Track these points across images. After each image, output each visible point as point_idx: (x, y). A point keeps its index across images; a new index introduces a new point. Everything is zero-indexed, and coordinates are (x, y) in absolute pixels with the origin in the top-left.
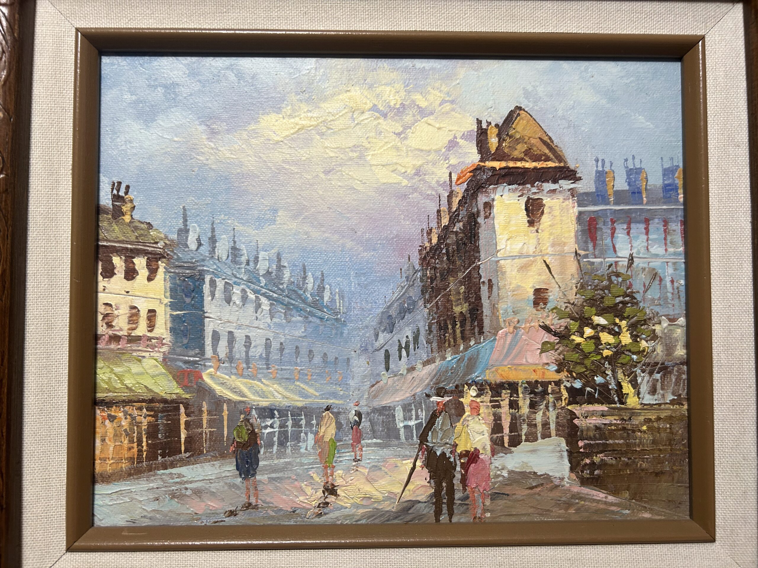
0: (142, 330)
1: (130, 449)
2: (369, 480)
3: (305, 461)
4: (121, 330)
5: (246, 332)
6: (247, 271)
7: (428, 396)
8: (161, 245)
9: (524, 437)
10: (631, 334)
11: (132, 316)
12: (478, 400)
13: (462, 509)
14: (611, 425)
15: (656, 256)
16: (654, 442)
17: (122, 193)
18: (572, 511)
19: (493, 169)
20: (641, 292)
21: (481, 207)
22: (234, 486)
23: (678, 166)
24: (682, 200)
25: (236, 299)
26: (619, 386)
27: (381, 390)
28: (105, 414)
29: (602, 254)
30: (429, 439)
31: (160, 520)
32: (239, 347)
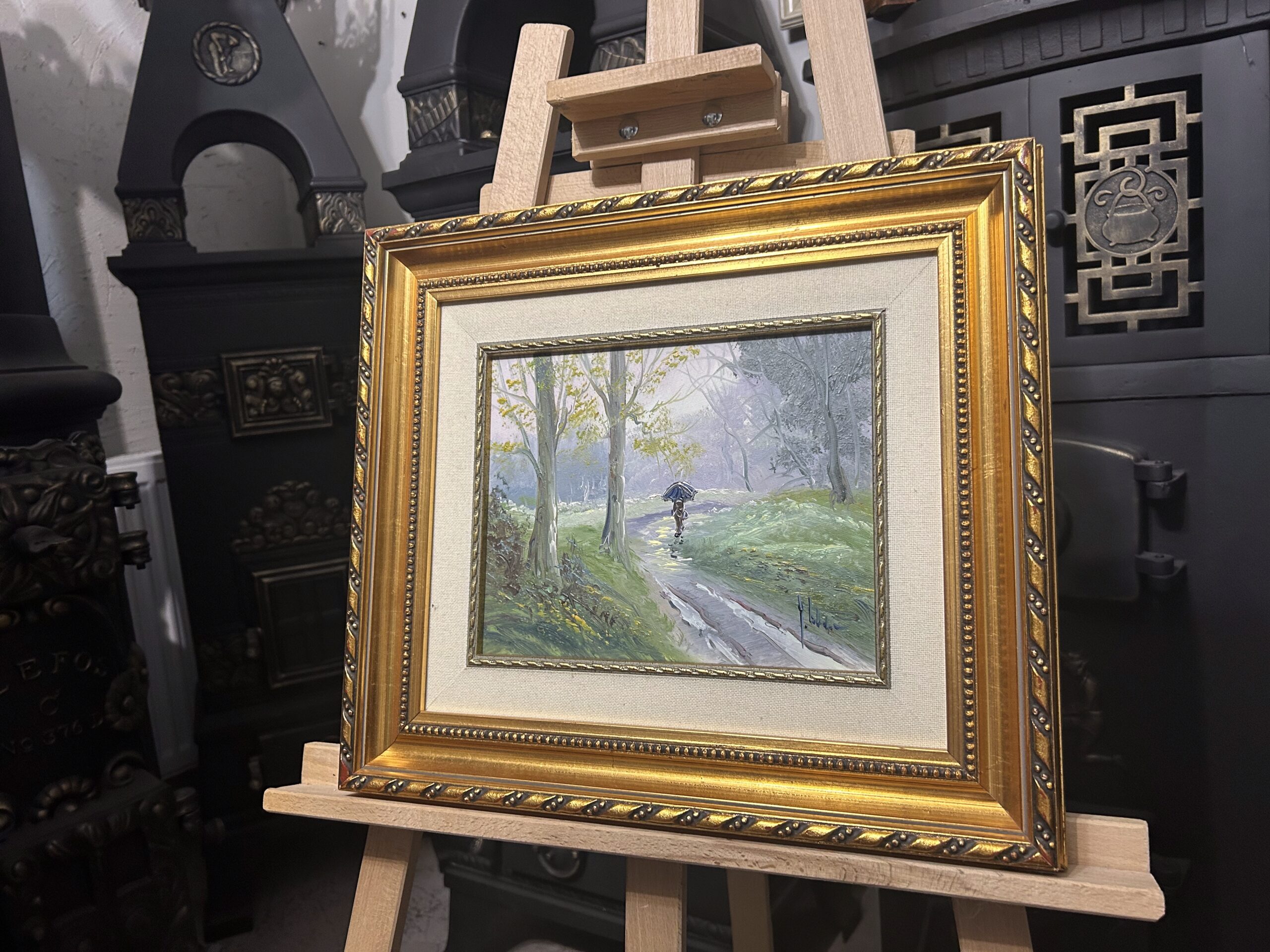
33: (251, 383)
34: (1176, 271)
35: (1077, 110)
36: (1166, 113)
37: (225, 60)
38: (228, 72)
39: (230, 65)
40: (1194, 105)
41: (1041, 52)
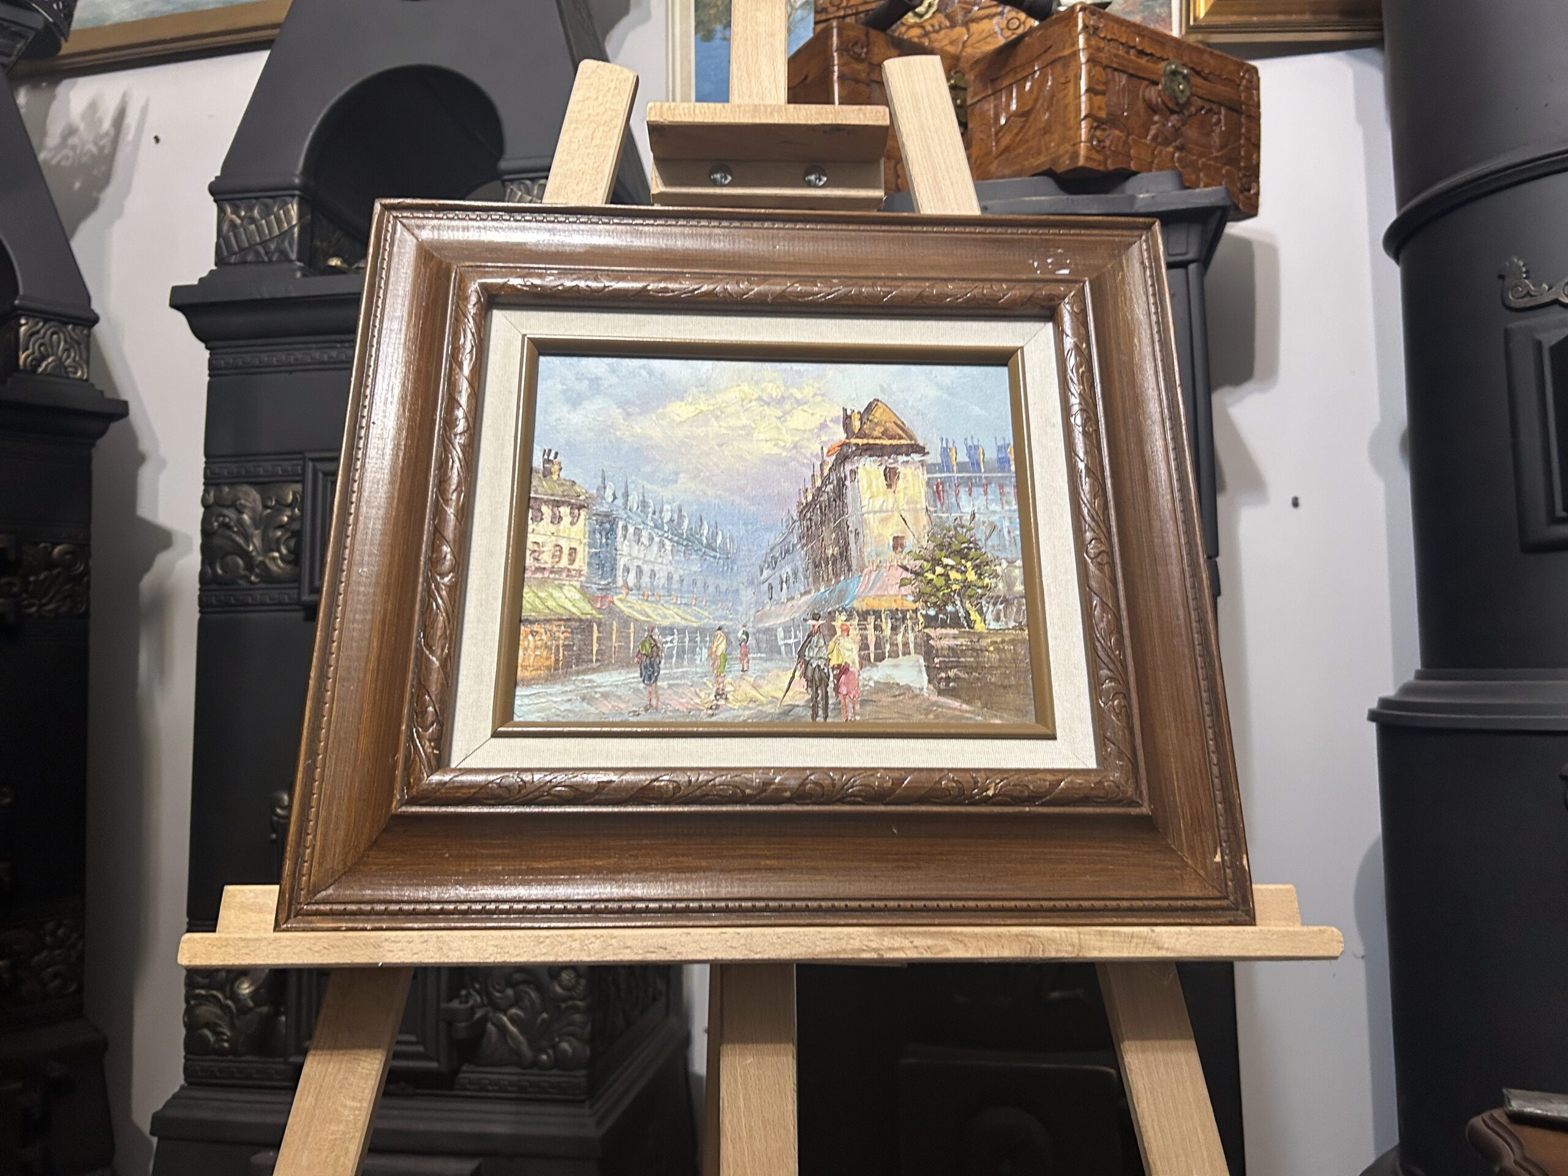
0: (564, 562)
1: (548, 659)
2: (755, 687)
3: (699, 670)
4: (546, 562)
5: (651, 567)
6: (653, 519)
7: (805, 620)
8: (582, 498)
9: (887, 654)
10: (976, 572)
11: (556, 552)
12: (848, 623)
13: (835, 713)
14: (962, 645)
15: (994, 512)
16: (1000, 660)
17: (551, 458)
18: (931, 716)
19: (857, 445)
20: (983, 540)
21: (848, 474)
23: (1009, 445)
24: (1013, 470)
25: (645, 540)
26: (968, 613)
27: (765, 615)
28: (528, 630)
29: (949, 510)
30: (806, 654)
32: (646, 579)
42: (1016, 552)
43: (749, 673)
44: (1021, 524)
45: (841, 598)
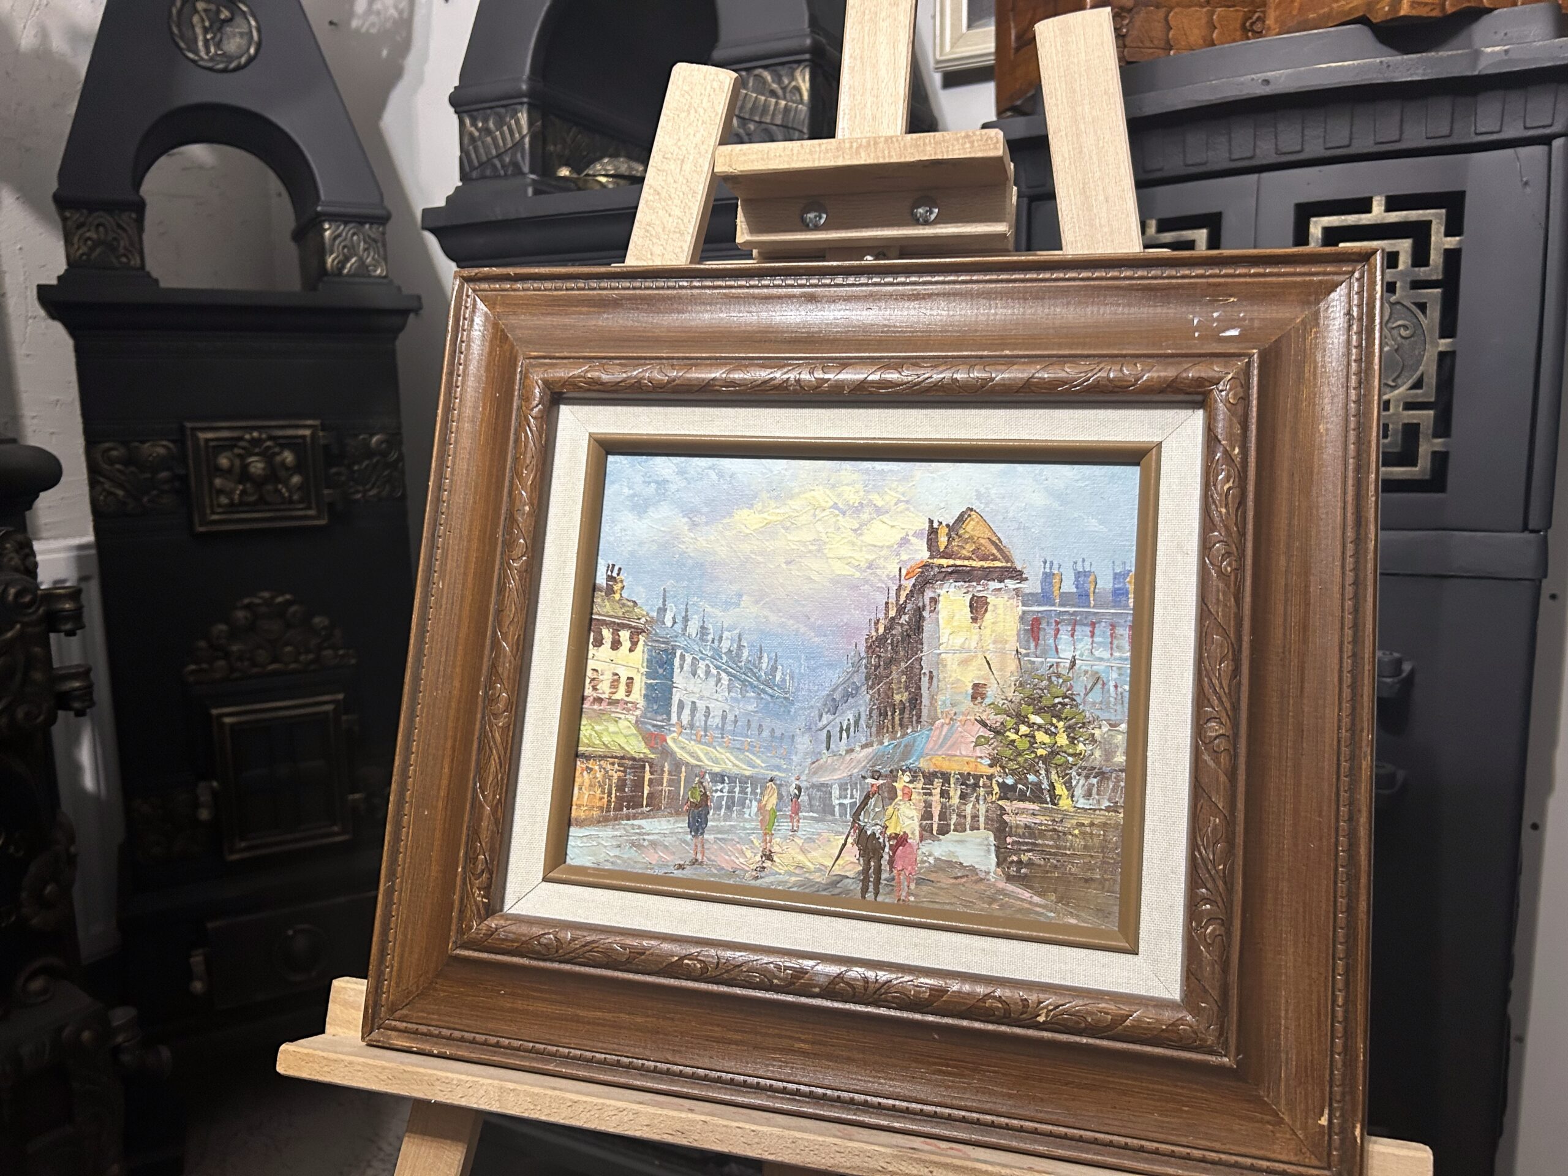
0: (621, 694)
1: (601, 799)
2: (803, 851)
3: (747, 825)
4: (604, 693)
5: (707, 703)
6: (712, 648)
7: (864, 778)
8: (643, 620)
9: (952, 827)
10: (1068, 736)
11: (614, 681)
12: (911, 786)
13: (887, 889)
14: (1041, 824)
15: (1101, 659)
16: (1085, 847)
17: (614, 574)
18: (995, 906)
19: (941, 566)
20: (1082, 694)
21: (927, 601)
22: (685, 842)
23: (1130, 571)
24: (1131, 605)
25: (701, 672)
26: (1052, 787)
27: (820, 767)
28: (584, 766)
29: (1044, 654)
30: (861, 818)
31: (620, 866)
32: (700, 716)
33: (224, 461)
34: (1419, 424)
35: (1313, 220)
36: (1419, 233)
37: (213, 38)
38: (216, 54)
39: (218, 45)
40: (1454, 228)
41: (1276, 145)
42: (1121, 713)
43: (799, 834)
44: (1131, 676)
45: (907, 753)
